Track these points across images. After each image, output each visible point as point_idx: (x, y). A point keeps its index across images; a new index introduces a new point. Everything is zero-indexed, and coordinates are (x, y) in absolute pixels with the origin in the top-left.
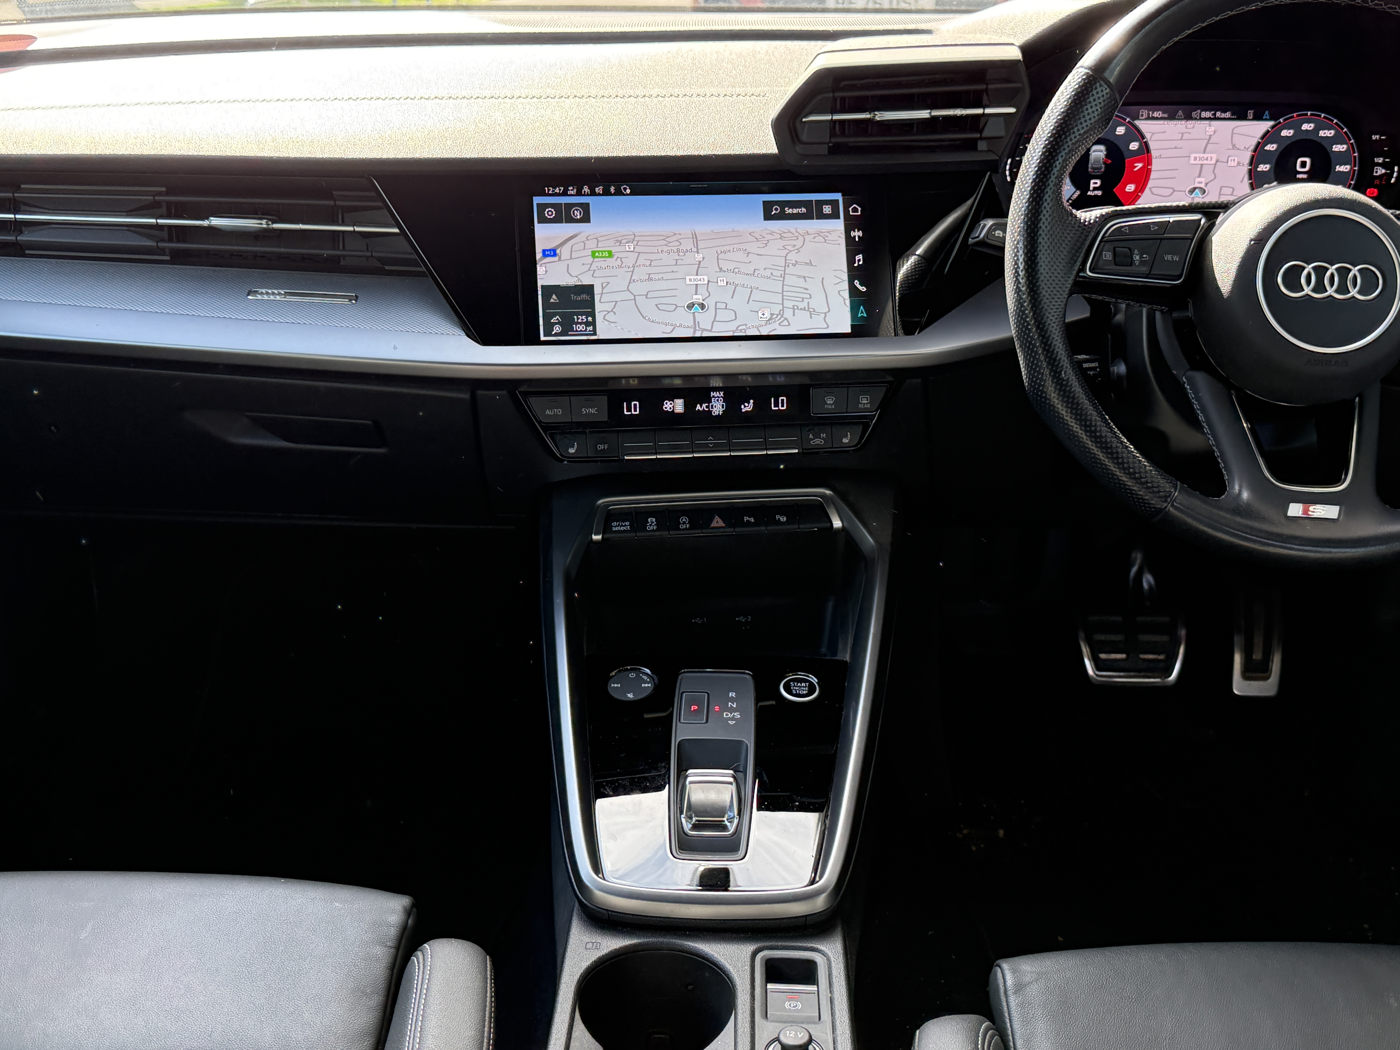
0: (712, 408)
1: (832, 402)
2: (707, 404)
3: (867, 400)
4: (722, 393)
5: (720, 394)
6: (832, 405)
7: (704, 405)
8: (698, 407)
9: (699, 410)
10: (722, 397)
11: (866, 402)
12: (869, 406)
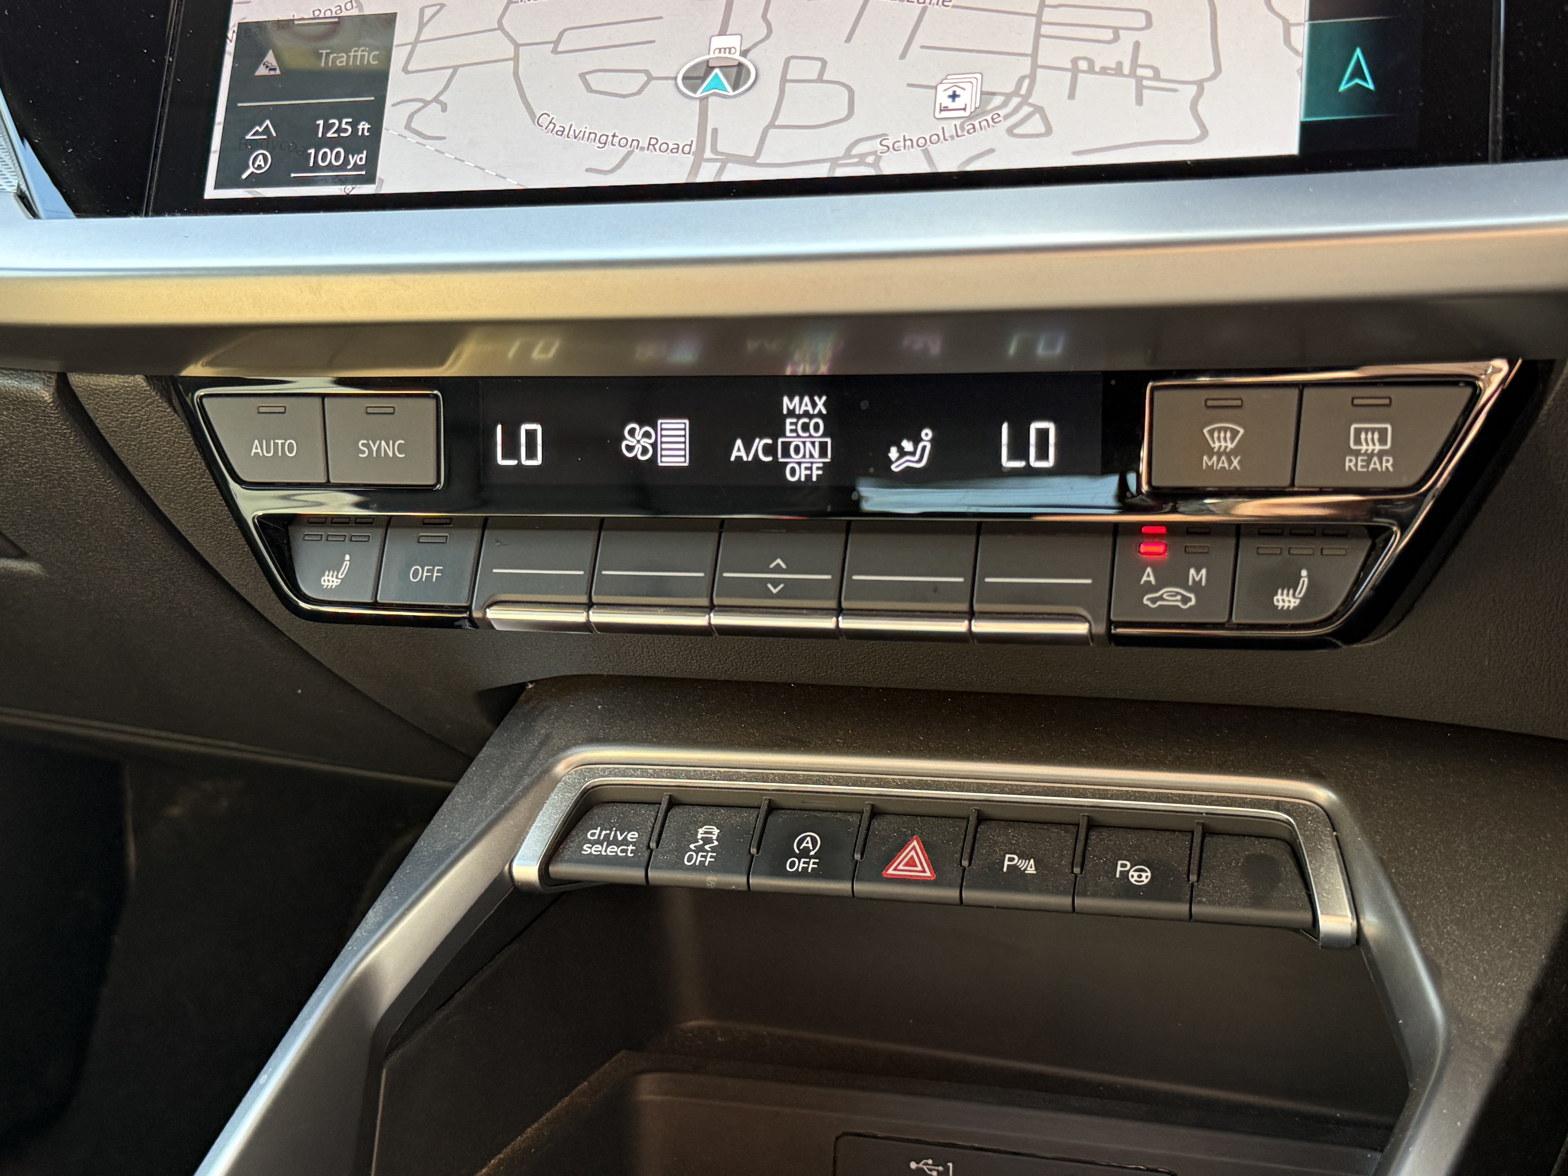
0: (786, 454)
1: (1230, 446)
2: (769, 441)
3: (1382, 441)
4: (820, 402)
5: (814, 405)
6: (1229, 455)
7: (759, 444)
8: (738, 450)
9: (739, 458)
10: (820, 414)
11: (1378, 447)
12: (1388, 463)
